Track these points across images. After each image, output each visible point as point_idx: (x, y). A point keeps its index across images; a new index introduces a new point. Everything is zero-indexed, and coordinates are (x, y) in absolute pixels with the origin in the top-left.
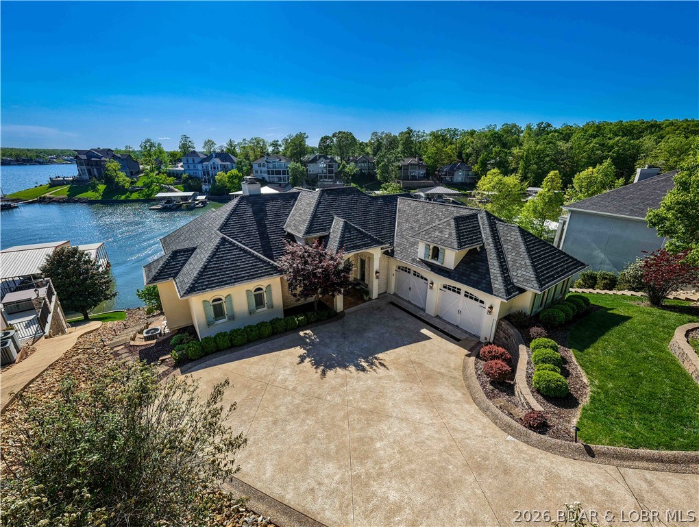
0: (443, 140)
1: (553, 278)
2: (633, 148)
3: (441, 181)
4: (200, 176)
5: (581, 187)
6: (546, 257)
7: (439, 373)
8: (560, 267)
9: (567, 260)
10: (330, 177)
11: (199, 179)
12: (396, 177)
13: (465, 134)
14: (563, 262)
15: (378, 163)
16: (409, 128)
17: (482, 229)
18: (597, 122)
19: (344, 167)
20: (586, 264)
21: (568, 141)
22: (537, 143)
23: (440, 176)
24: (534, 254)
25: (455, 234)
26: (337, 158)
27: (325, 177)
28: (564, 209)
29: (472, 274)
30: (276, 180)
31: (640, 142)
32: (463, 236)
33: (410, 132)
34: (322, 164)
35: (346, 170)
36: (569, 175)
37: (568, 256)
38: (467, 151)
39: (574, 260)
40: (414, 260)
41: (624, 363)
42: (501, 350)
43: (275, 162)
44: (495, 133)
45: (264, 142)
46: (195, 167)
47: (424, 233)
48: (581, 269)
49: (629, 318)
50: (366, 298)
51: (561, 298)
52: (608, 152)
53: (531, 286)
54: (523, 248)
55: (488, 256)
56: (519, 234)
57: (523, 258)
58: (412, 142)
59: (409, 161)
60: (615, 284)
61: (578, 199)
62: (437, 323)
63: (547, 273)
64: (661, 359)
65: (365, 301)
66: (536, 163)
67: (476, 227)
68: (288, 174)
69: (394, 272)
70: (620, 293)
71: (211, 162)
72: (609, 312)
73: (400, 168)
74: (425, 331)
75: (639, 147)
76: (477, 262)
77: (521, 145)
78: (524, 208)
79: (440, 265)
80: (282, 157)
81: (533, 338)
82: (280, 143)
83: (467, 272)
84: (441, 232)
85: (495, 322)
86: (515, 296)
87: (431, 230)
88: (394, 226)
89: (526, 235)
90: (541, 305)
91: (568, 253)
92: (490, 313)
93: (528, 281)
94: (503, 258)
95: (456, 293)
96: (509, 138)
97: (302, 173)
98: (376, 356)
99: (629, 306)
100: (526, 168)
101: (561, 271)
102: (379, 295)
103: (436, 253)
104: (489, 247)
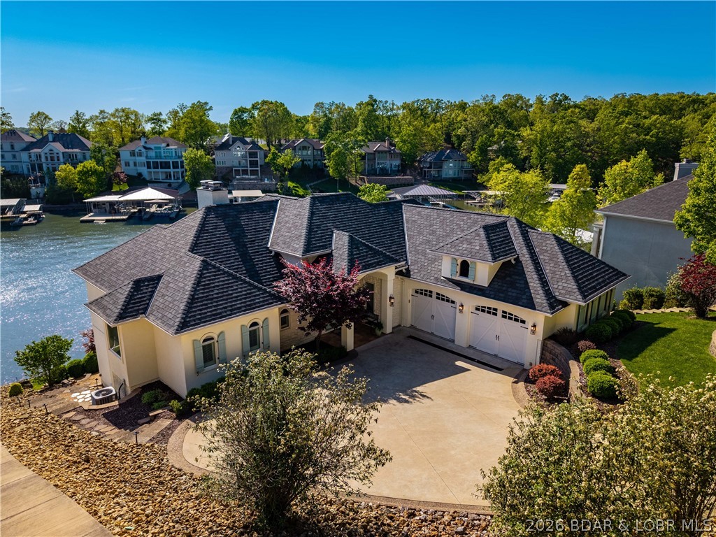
0: (422, 115)
1: (595, 289)
2: (675, 131)
3: (424, 177)
4: (26, 172)
5: (615, 186)
6: (586, 267)
7: (490, 399)
8: (601, 277)
9: (607, 270)
10: (253, 173)
11: (25, 177)
12: (357, 172)
13: (452, 107)
14: (604, 272)
15: (329, 150)
16: (371, 97)
17: (513, 239)
18: (629, 93)
19: (275, 157)
20: (628, 274)
21: (593, 121)
22: (554, 122)
23: (421, 169)
24: (573, 264)
25: (486, 244)
26: (262, 143)
27: (245, 172)
28: (599, 214)
29: (510, 289)
30: (161, 177)
31: (682, 122)
32: (496, 247)
33: (373, 102)
34: (239, 152)
35: (280, 161)
36: (599, 167)
37: (608, 265)
38: (459, 132)
39: (615, 270)
40: (437, 279)
41: (668, 365)
42: (551, 367)
43: (160, 148)
44: (496, 107)
45: (136, 114)
46: (14, 157)
47: (449, 246)
48: (623, 280)
49: (674, 330)
50: (379, 333)
51: (605, 316)
52: (646, 135)
53: (574, 298)
54: (561, 257)
55: (525, 269)
56: (555, 242)
57: (563, 268)
58: (377, 118)
59: (377, 146)
60: (664, 302)
61: (613, 200)
62: (471, 354)
63: (589, 284)
64: (700, 359)
65: (378, 337)
66: (554, 150)
67: (507, 236)
68: (182, 167)
69: (410, 298)
70: (668, 311)
71: (46, 149)
72: (656, 326)
73: (363, 157)
74: (459, 363)
75: (682, 129)
76: (513, 277)
77: (532, 124)
78: (549, 213)
79: (472, 282)
80: (170, 141)
81: (582, 352)
82: (164, 117)
83: (504, 288)
84: (470, 243)
85: (540, 343)
86: (559, 310)
87: (458, 241)
88: (404, 240)
89: (562, 244)
90: (586, 323)
91: (607, 263)
92: (533, 332)
93: (570, 293)
94: (541, 270)
95: (491, 315)
96: (515, 114)
97: (206, 165)
98: (415, 389)
99: (676, 320)
100: (541, 157)
101: (602, 282)
102: (393, 328)
103: (465, 268)
104: (524, 259)
